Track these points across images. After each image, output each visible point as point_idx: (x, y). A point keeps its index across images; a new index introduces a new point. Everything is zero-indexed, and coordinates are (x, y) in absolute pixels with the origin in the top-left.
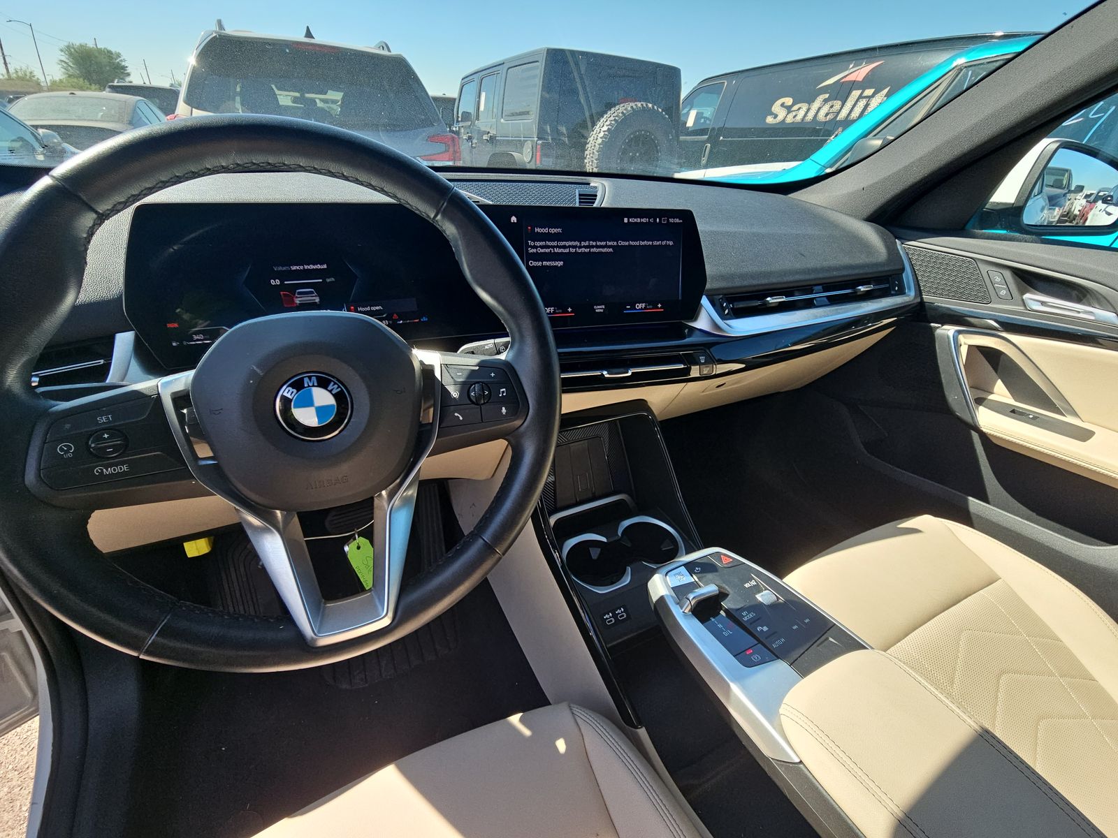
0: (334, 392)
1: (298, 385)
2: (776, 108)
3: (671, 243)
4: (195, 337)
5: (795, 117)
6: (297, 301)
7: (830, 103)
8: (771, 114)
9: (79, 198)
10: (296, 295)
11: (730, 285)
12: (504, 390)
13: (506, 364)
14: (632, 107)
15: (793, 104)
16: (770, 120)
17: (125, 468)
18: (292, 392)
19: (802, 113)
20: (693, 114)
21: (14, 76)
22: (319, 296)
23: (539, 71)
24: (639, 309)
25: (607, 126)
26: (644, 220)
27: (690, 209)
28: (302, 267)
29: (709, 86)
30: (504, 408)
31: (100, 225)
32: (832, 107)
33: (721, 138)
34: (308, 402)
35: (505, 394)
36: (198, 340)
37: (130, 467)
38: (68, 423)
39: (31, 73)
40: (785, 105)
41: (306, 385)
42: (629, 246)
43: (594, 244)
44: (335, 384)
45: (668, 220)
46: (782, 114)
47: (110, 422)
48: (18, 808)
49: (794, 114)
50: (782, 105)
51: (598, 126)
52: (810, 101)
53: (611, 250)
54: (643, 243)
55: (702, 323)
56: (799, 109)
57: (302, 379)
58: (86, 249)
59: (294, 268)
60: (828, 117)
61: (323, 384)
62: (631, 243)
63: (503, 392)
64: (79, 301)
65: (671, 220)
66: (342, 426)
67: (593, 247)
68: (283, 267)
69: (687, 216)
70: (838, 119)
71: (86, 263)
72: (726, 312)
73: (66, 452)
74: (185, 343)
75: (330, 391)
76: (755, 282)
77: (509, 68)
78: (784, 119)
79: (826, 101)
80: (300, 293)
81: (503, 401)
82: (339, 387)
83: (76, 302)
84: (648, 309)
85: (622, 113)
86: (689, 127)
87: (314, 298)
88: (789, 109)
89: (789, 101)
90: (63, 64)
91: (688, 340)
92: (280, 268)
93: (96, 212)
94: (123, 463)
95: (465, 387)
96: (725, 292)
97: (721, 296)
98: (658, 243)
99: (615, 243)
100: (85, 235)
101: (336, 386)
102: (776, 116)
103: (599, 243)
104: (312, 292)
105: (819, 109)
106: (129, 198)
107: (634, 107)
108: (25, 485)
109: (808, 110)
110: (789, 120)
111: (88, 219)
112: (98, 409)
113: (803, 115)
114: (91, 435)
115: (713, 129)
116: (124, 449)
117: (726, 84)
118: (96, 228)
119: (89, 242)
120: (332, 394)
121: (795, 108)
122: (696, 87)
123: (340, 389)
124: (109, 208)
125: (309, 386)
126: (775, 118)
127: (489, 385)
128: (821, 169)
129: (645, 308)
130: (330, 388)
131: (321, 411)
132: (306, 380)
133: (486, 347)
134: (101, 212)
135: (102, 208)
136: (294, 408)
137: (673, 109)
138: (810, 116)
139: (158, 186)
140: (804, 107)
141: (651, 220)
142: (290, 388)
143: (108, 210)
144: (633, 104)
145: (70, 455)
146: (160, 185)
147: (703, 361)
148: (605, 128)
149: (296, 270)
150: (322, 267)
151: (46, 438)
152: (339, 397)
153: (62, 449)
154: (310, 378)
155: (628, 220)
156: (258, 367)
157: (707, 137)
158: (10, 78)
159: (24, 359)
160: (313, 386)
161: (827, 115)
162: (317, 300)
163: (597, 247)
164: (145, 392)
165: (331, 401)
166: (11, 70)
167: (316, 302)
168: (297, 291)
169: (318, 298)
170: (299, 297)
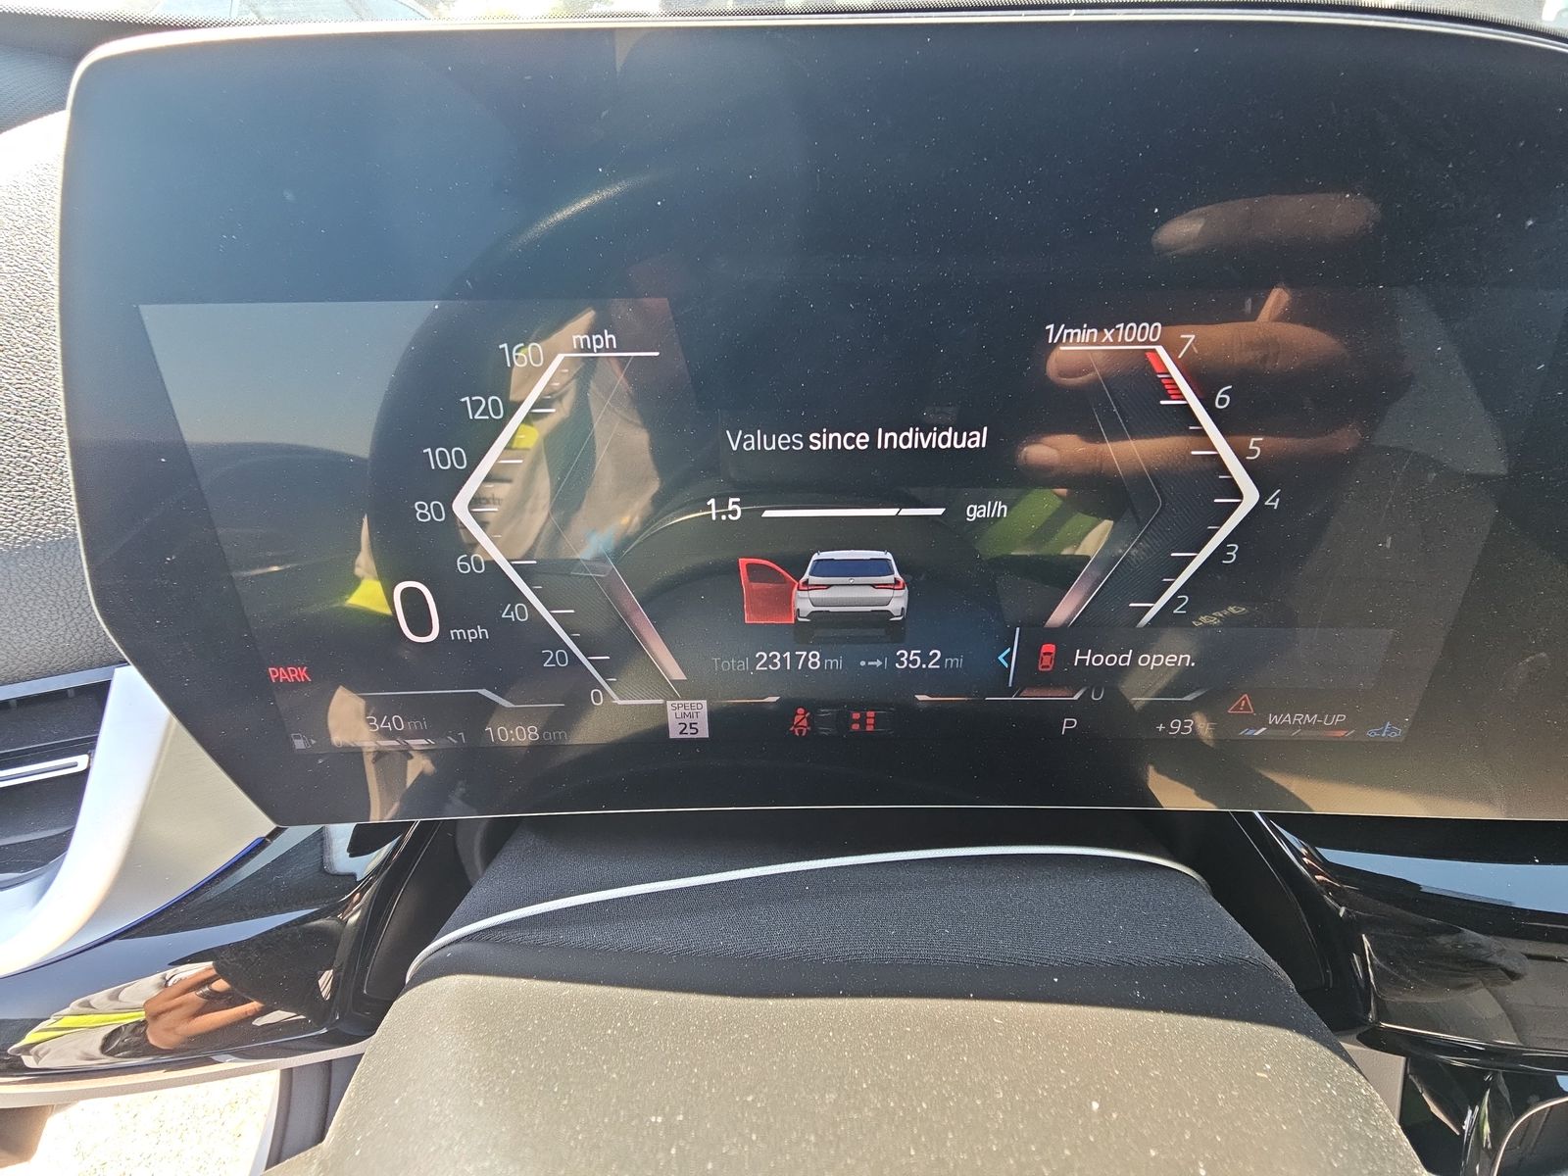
6: (804, 603)
10: (807, 576)
22: (908, 584)
80: (823, 567)
87: (886, 593)
104: (881, 567)
150: (963, 444)
162: (897, 602)
167: (889, 614)
168: (815, 557)
169: (904, 593)
170: (818, 587)
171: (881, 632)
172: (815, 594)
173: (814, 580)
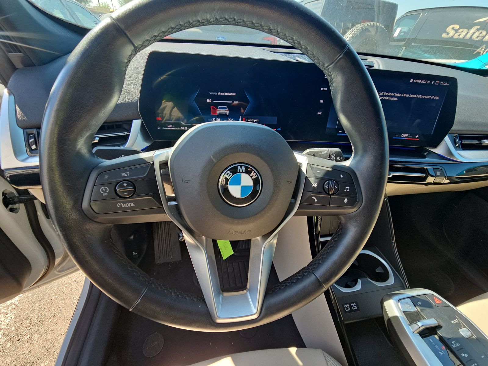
0: (253, 178)
1: (234, 171)
2: (449, 29)
3: (437, 98)
4: (168, 126)
5: (459, 35)
6: (218, 112)
7: (480, 31)
8: (446, 32)
9: (126, 34)
10: (218, 109)
11: (464, 128)
12: (348, 187)
13: (349, 168)
14: (368, 25)
15: (459, 29)
16: (444, 35)
17: (132, 204)
18: (230, 175)
19: (464, 34)
20: (399, 30)
21: (102, 5)
22: (229, 110)
23: (321, 5)
24: (403, 137)
25: (352, 34)
26: (423, 82)
27: (456, 77)
28: (223, 94)
29: (412, 15)
30: (346, 199)
31: (135, 54)
32: (481, 33)
33: (413, 44)
34: (237, 182)
35: (348, 191)
36: (169, 127)
37: (135, 204)
38: (107, 175)
39: (108, 5)
40: (455, 28)
41: (238, 171)
42: (409, 97)
43: (387, 94)
44: (255, 172)
45: (440, 83)
46: (452, 33)
47: (128, 176)
48: (73, 298)
49: (459, 34)
50: (453, 28)
51: (347, 34)
52: (469, 28)
53: (396, 99)
54: (418, 96)
55: (439, 150)
56: (462, 31)
57: (236, 167)
58: (126, 70)
59: (219, 94)
60: (478, 38)
61: (248, 172)
62: (411, 96)
63: (347, 189)
64: (119, 102)
65: (442, 83)
66: (254, 200)
67: (385, 96)
68: (214, 92)
69: (453, 82)
70: (484, 40)
71: (125, 78)
72: (457, 145)
73: (105, 192)
74: (163, 128)
75: (251, 177)
76: (479, 129)
77: (306, 4)
78: (453, 36)
79: (478, 30)
80: (220, 108)
81: (346, 195)
82: (257, 174)
83: (118, 101)
84: (410, 138)
85: (362, 28)
86: (394, 38)
87: (226, 111)
88: (456, 31)
89: (457, 27)
90: (120, 2)
91: (427, 160)
92: (213, 93)
93: (134, 45)
94: (131, 202)
95: (322, 181)
96: (460, 132)
97: (456, 135)
98: (429, 97)
99: (400, 95)
100: (126, 61)
101: (255, 174)
102: (448, 34)
103: (390, 94)
104: (225, 108)
105: (474, 33)
106: (152, 37)
107: (369, 25)
108: (82, 209)
109: (468, 33)
110: (456, 36)
111: (129, 49)
112: (123, 168)
113: (464, 35)
114: (118, 183)
115: (409, 39)
116: (133, 194)
117: (421, 14)
118: (132, 57)
119: (128, 65)
120: (252, 178)
121: (461, 30)
122: (403, 15)
123: (257, 176)
124: (141, 44)
125: (240, 172)
126: (447, 35)
127: (339, 183)
128: (483, 65)
129: (407, 137)
130: (251, 175)
131: (244, 189)
132: (239, 168)
133: (323, 153)
134: (136, 45)
135: (138, 43)
136: (229, 185)
137: (389, 26)
138: (468, 36)
139: (169, 31)
140: (466, 31)
141: (429, 82)
142: (229, 172)
143: (140, 45)
144: (369, 23)
145: (106, 194)
146: (170, 30)
147: (438, 175)
148: (351, 35)
149: (220, 95)
150: (233, 95)
151: (95, 183)
152: (256, 181)
153: (102, 190)
154: (241, 167)
155: (413, 81)
156: (214, 157)
157: (404, 43)
158: (100, 6)
159: (88, 134)
160: (242, 172)
161: (478, 37)
162: (228, 113)
163: (388, 96)
164: (146, 160)
165: (251, 183)
166: (101, 3)
167: (227, 114)
168: (219, 107)
169: (228, 111)
170: (219, 110)
171: (226, 116)
172: (219, 111)
173: (219, 109)
